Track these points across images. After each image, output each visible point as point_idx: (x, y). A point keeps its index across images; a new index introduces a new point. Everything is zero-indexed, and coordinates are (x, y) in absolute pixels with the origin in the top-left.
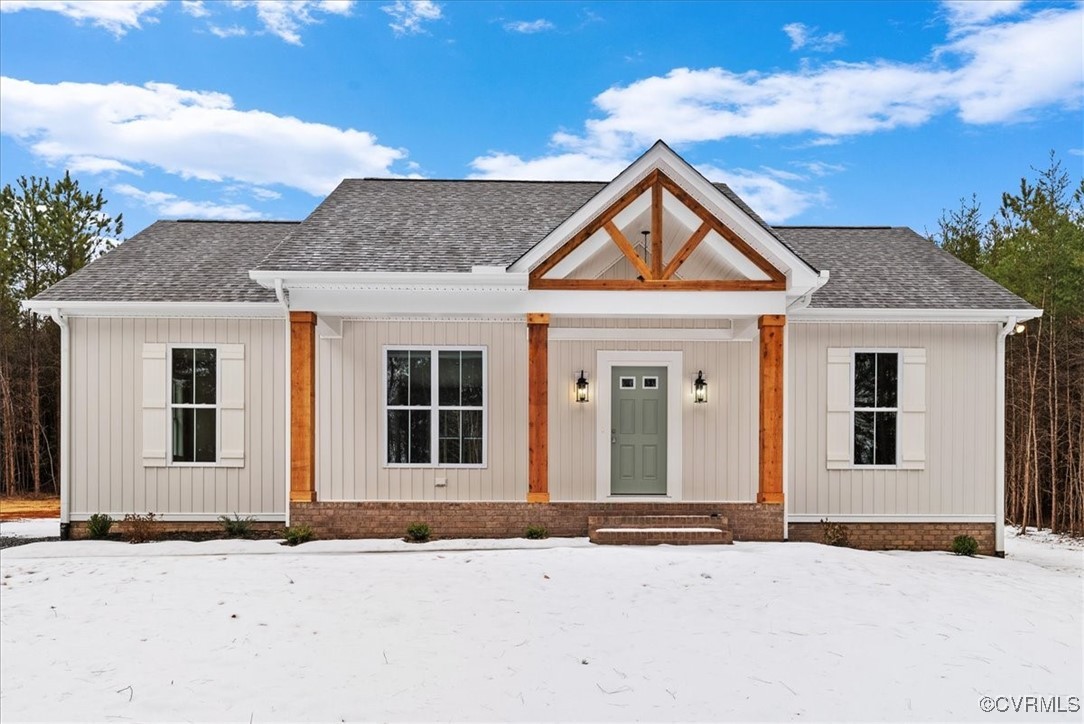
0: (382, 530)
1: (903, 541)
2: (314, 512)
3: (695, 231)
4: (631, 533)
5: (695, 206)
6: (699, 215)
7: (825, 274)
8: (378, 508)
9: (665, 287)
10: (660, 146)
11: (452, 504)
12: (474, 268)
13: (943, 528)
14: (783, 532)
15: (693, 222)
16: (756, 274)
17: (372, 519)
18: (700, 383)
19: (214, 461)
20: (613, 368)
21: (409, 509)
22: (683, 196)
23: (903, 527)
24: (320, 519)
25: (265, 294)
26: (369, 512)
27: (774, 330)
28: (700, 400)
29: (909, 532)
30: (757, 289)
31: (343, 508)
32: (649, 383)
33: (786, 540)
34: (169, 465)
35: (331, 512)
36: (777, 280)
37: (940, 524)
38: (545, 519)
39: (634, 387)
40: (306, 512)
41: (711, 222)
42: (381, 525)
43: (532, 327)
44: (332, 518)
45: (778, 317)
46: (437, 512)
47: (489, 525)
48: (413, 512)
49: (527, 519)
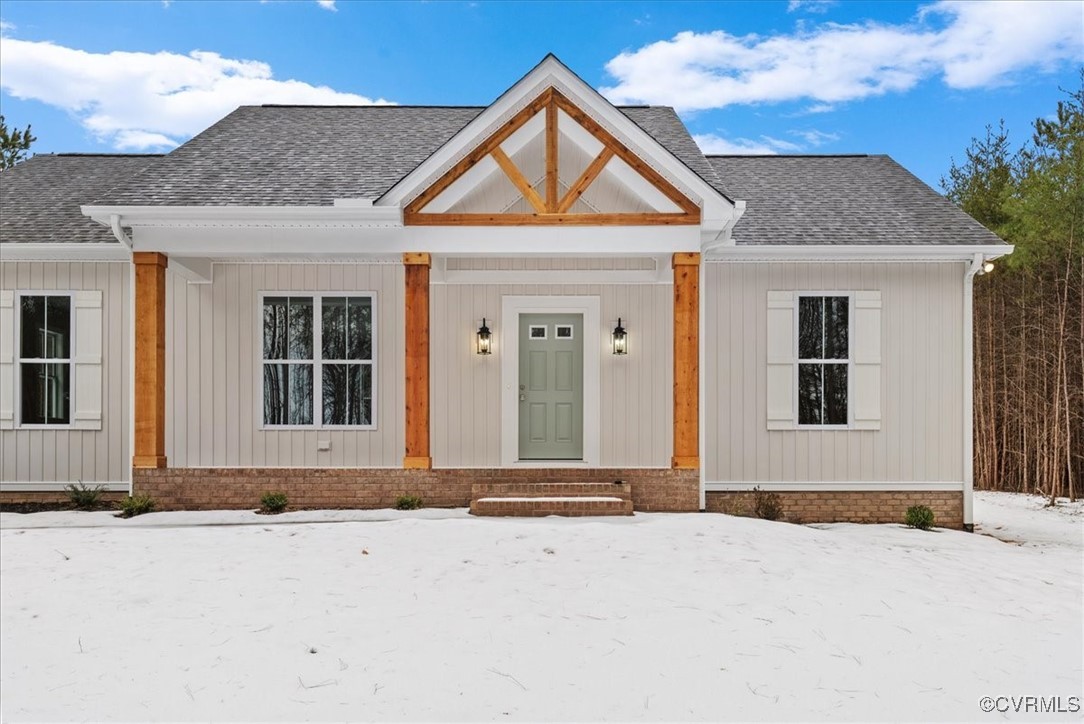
0: (237, 500)
1: (856, 512)
2: (161, 480)
3: (595, 156)
4: (515, 503)
5: (595, 129)
6: (601, 139)
7: (741, 204)
8: (233, 475)
9: (561, 221)
10: (551, 60)
11: (317, 471)
12: (336, 200)
13: (902, 497)
14: (698, 502)
15: (593, 147)
16: (665, 205)
17: (226, 487)
18: (619, 332)
19: (68, 422)
20: (521, 315)
21: (268, 475)
22: (581, 118)
23: (855, 496)
24: (166, 487)
25: (102, 234)
26: (223, 480)
27: (687, 270)
28: (620, 351)
29: (863, 502)
30: (667, 223)
31: (193, 475)
32: (563, 332)
33: (702, 511)
34: (17, 428)
35: (179, 480)
36: (691, 213)
37: (899, 492)
38: (423, 487)
39: (545, 338)
40: (152, 480)
41: (615, 147)
42: (236, 494)
43: (409, 268)
44: (180, 487)
45: (691, 255)
46: (301, 479)
47: (360, 494)
48: (272, 480)
49: (403, 487)
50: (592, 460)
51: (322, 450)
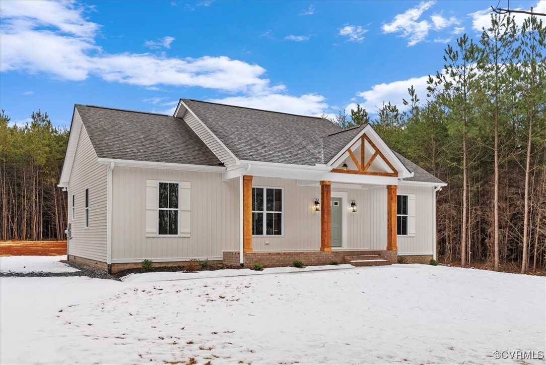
0: (277, 263)
2: (254, 257)
3: (373, 154)
5: (374, 146)
6: (375, 149)
7: (413, 173)
8: (276, 255)
9: (366, 173)
10: (369, 125)
11: (301, 253)
12: (317, 164)
15: (373, 151)
16: (390, 171)
17: (274, 259)
18: (353, 204)
21: (286, 255)
22: (370, 142)
24: (256, 260)
26: (273, 257)
27: (394, 190)
28: (354, 211)
30: (390, 176)
31: (264, 255)
32: (336, 204)
34: (157, 236)
35: (260, 257)
36: (396, 174)
38: (330, 258)
40: (251, 257)
41: (378, 152)
42: (277, 261)
44: (260, 259)
45: (395, 186)
46: (296, 256)
47: (313, 260)
48: (288, 256)
49: (325, 258)
50: (345, 247)
51: (267, 244)
